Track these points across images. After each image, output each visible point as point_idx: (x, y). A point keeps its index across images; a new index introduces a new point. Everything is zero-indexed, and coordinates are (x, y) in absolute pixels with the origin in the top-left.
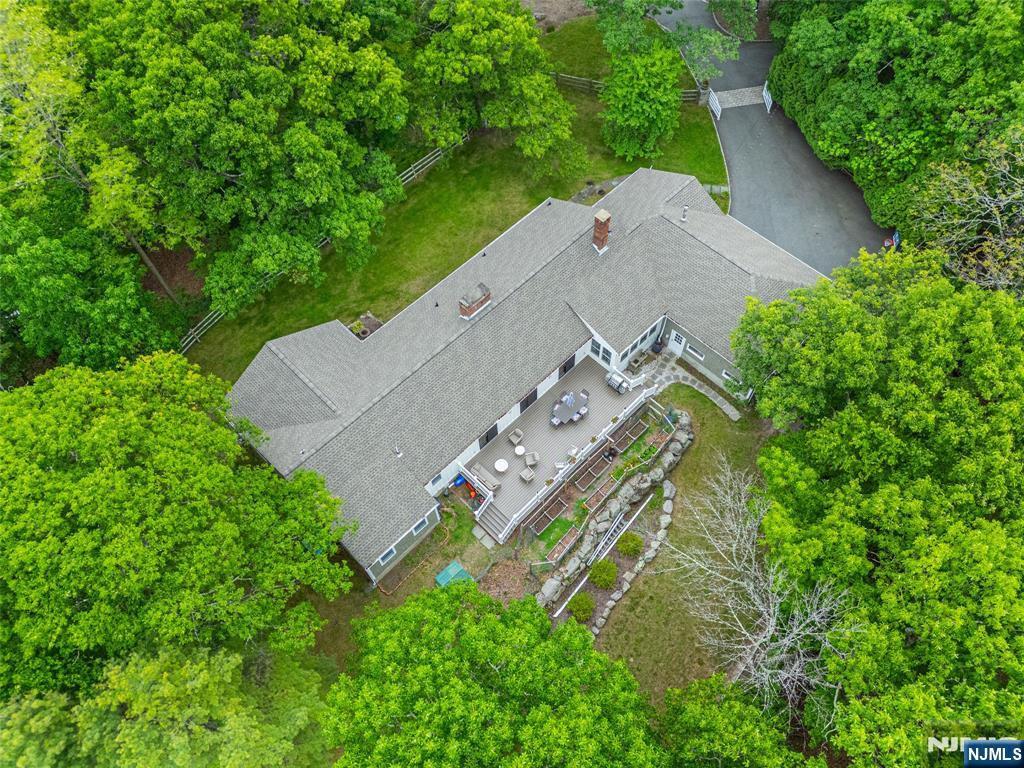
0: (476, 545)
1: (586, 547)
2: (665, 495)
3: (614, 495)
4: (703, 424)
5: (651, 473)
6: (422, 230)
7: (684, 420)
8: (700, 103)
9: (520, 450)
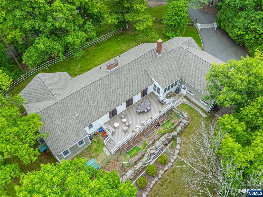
0: (103, 154)
1: (145, 158)
2: (177, 142)
3: (158, 139)
4: (192, 118)
5: (173, 133)
6: (103, 53)
7: (186, 116)
8: (194, 26)
9: (124, 120)
